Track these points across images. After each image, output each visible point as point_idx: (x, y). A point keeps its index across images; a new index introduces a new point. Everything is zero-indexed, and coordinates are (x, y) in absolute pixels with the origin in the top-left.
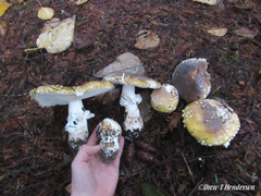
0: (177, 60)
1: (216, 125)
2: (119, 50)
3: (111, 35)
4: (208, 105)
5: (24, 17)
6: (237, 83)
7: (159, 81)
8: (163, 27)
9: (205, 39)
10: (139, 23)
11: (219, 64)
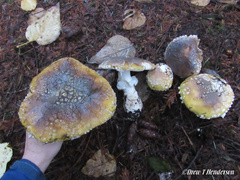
0: (164, 38)
1: (212, 98)
2: (108, 33)
3: (98, 18)
5: (7, 10)
6: (225, 52)
7: (151, 60)
9: (190, 12)
10: (123, 2)
11: (206, 36)
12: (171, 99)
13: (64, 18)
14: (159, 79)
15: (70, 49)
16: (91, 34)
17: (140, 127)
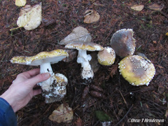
0: (112, 30)
1: (140, 72)
2: (74, 25)
3: (67, 15)
4: (135, 59)
5: (5, 5)
6: (152, 42)
7: (101, 45)
8: (101, 7)
9: (129, 14)
10: (85, 5)
11: (139, 31)
12: (113, 72)
13: (44, 13)
14: (106, 57)
15: (47, 34)
16: (62, 25)
17: (91, 89)
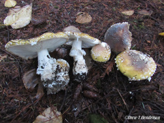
0: (105, 30)
2: (65, 25)
6: (146, 42)
8: (92, 10)
10: (77, 8)
11: (132, 31)
12: (109, 68)
13: (34, 13)
14: (101, 52)
15: (36, 32)
16: (53, 25)
17: (84, 89)
